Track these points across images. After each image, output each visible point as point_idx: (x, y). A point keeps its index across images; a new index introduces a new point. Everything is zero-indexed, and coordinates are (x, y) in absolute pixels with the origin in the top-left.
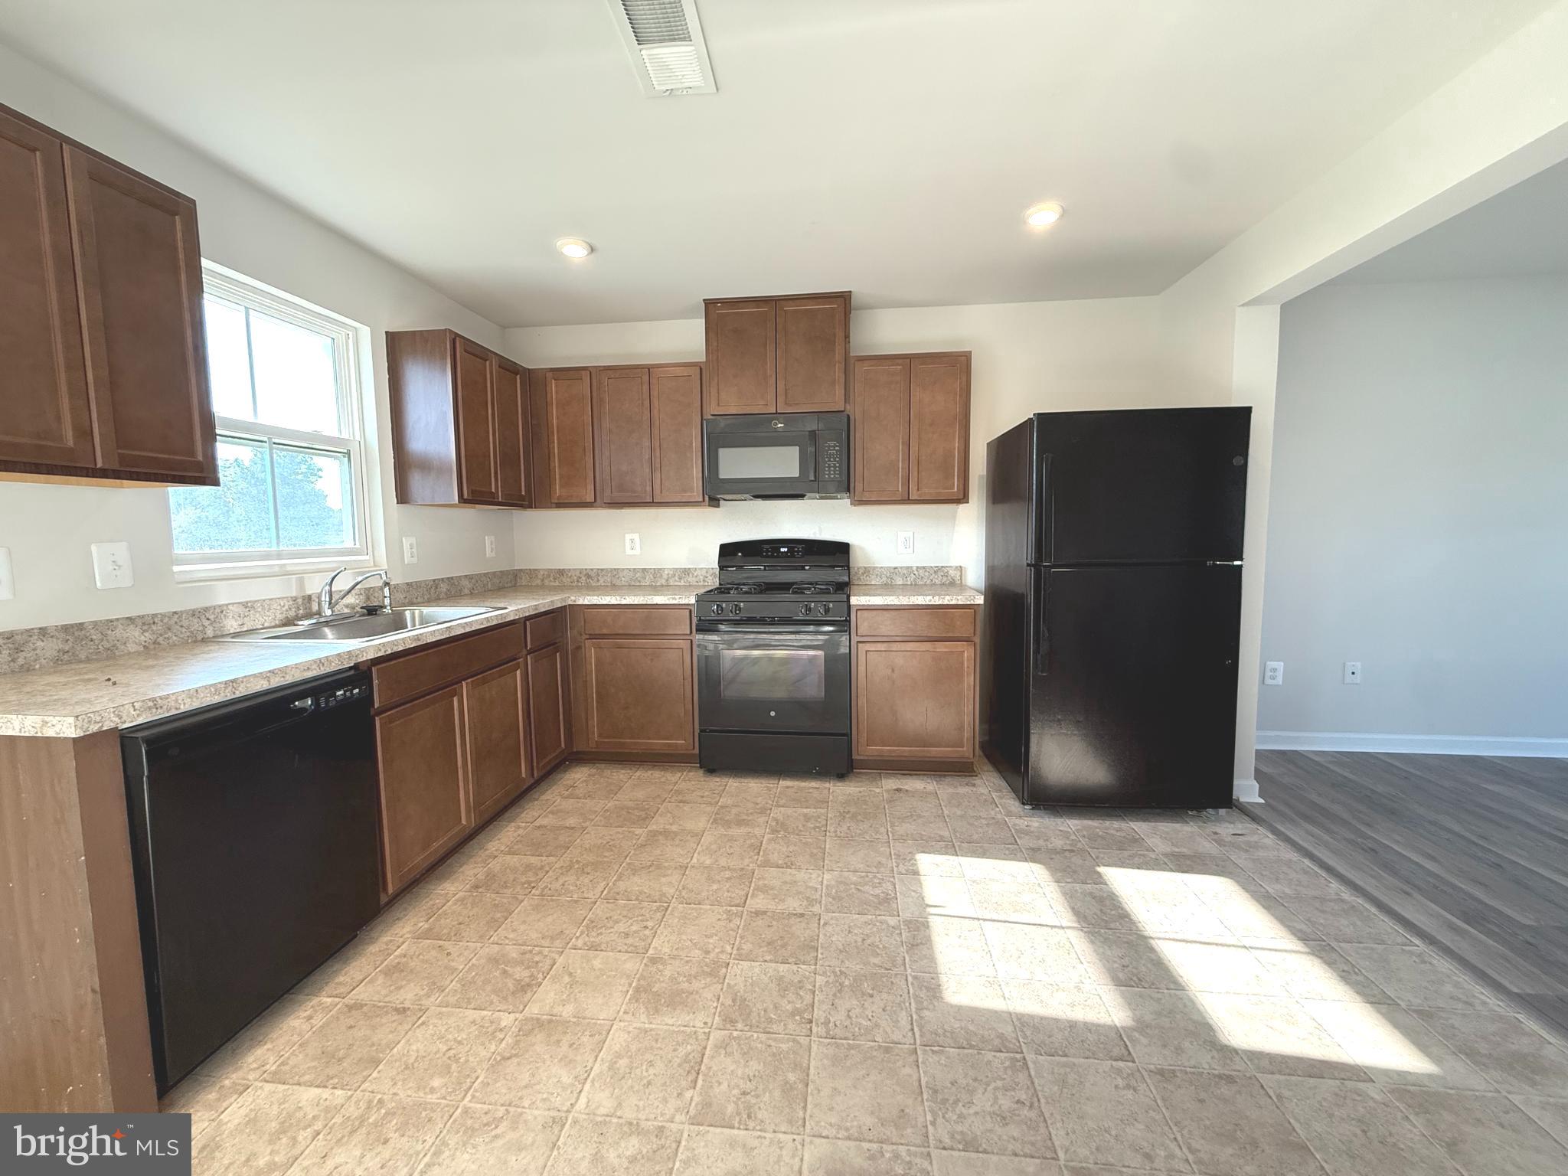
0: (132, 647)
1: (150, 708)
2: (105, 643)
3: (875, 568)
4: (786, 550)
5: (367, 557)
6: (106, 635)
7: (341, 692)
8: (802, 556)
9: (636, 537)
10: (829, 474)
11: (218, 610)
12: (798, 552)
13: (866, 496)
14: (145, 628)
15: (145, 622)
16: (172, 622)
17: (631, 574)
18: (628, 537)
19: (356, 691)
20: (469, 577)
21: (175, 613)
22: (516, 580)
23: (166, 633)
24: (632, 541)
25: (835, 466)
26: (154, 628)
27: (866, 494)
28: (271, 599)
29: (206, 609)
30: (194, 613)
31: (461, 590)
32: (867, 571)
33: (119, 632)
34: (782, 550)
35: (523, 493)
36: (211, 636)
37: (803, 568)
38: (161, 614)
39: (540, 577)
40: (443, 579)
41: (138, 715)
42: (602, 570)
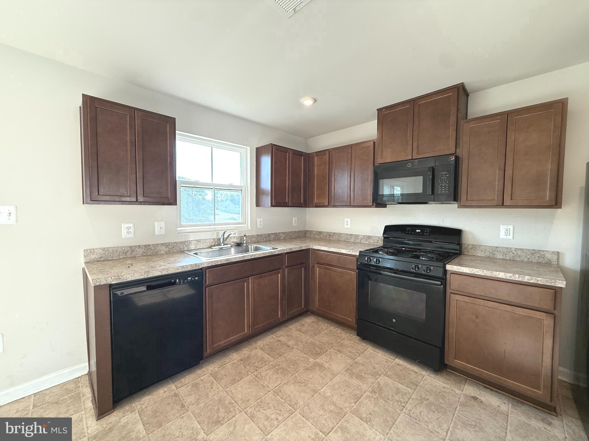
0: (162, 252)
1: (117, 279)
2: (155, 250)
3: (480, 246)
4: (419, 231)
5: (245, 225)
6: (155, 248)
7: (190, 278)
8: (429, 235)
9: (349, 220)
10: (441, 191)
11: (189, 242)
12: (426, 233)
13: (470, 203)
14: (167, 247)
15: (167, 245)
16: (174, 245)
17: (346, 236)
18: (346, 220)
19: (197, 278)
20: (284, 233)
21: (176, 242)
22: (305, 234)
23: (172, 248)
24: (347, 222)
25: (445, 186)
26: (169, 247)
27: (469, 202)
28: (206, 239)
29: (185, 242)
30: (181, 243)
31: (280, 238)
32: (474, 247)
33: (159, 248)
34: (417, 231)
35: (302, 202)
36: (186, 250)
37: (431, 242)
38: (171, 243)
39: (313, 234)
40: (272, 234)
41: (113, 281)
42: (335, 233)
